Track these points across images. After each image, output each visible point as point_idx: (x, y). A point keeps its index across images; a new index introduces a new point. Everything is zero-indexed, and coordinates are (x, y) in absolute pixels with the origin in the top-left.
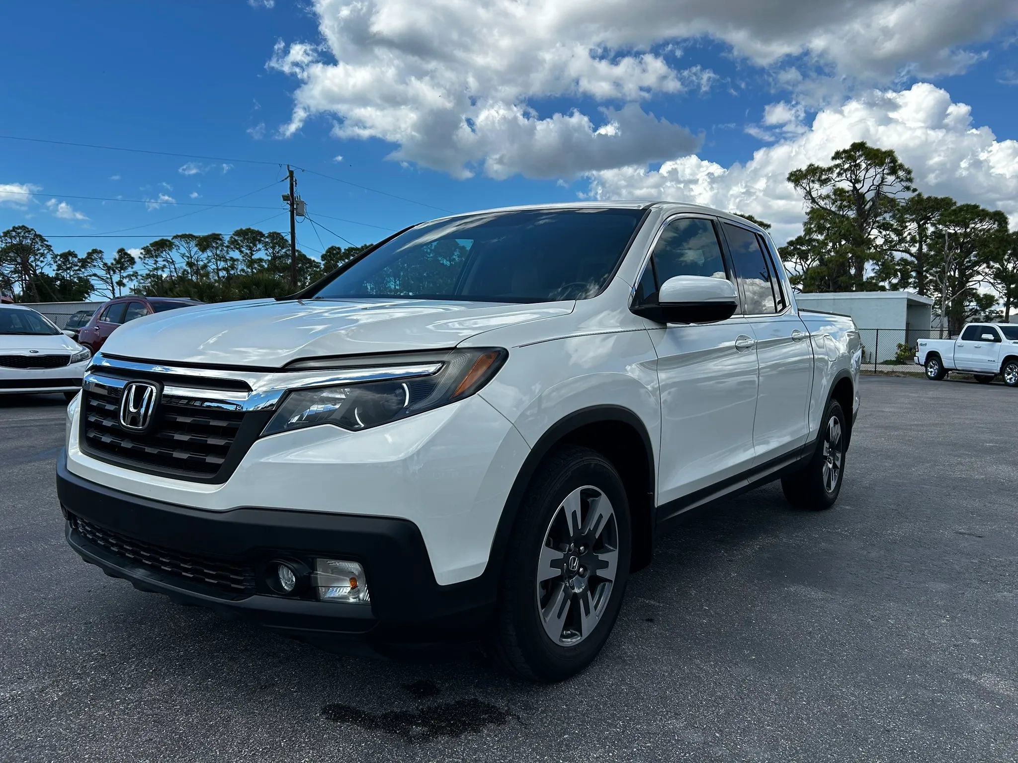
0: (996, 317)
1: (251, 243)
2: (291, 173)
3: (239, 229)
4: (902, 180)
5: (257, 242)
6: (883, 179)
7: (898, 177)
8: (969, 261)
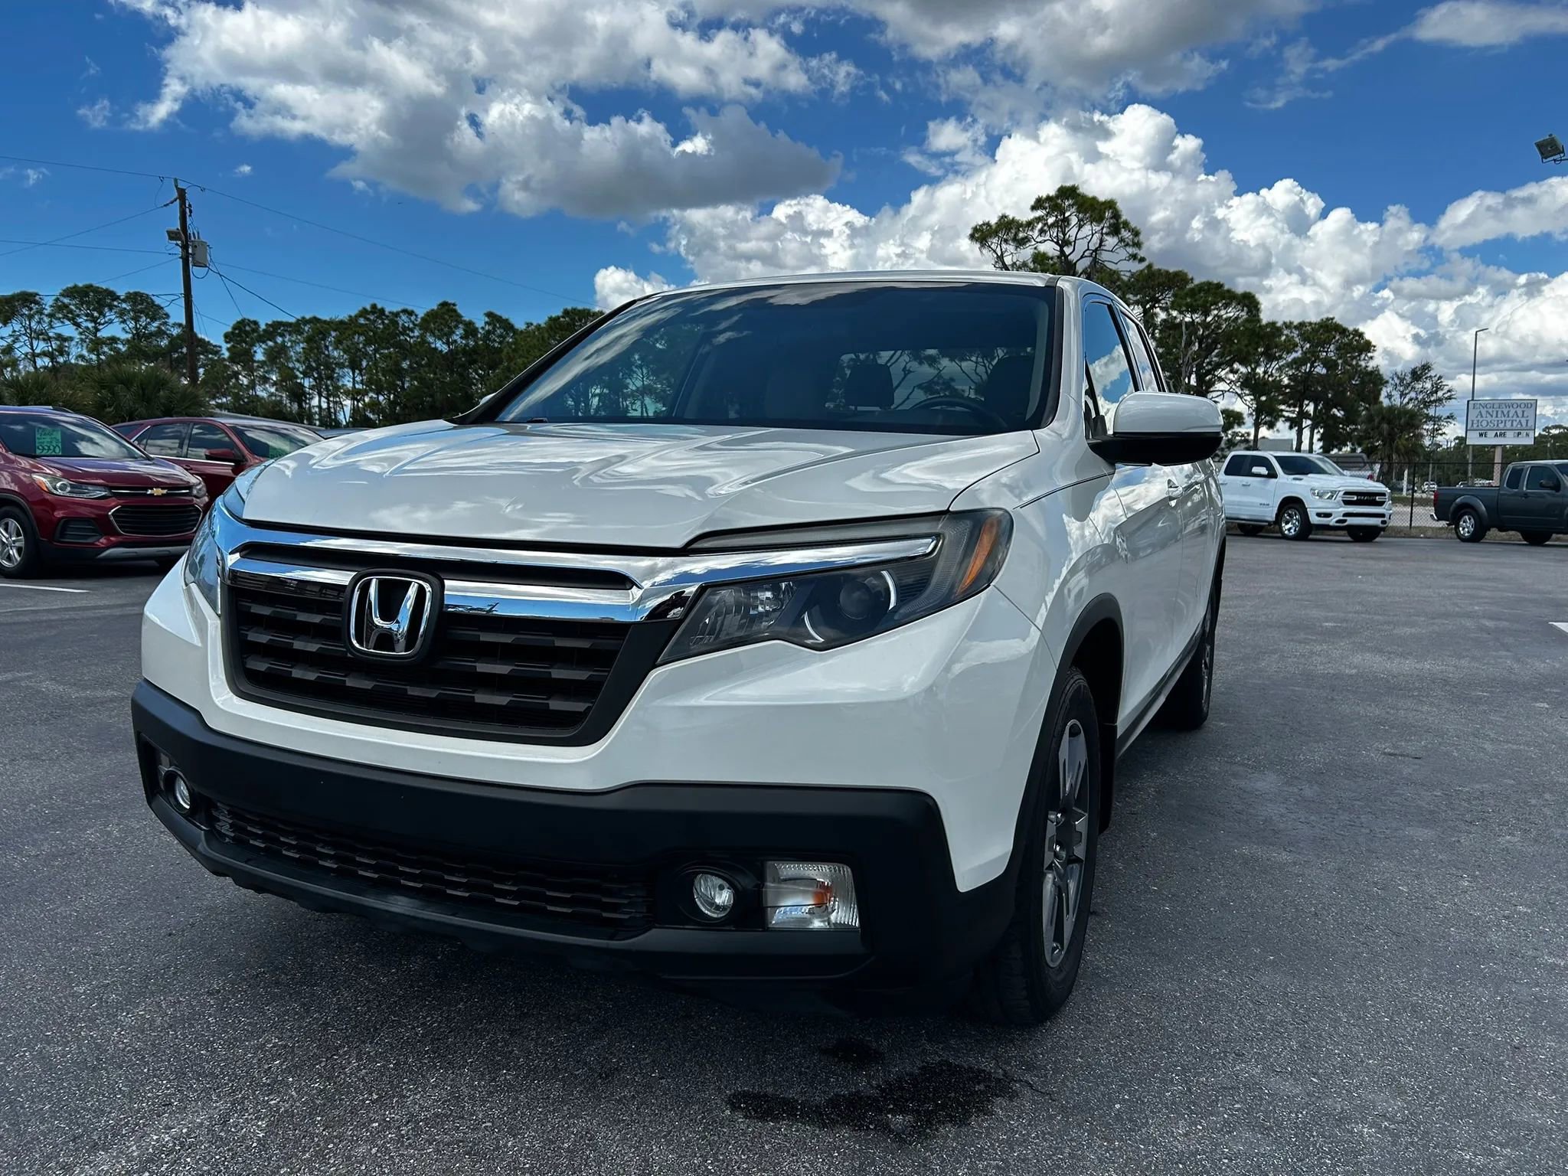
0: (1241, 441)
1: (94, 310)
2: (182, 195)
3: (70, 285)
4: (1127, 245)
5: (106, 309)
6: (1101, 241)
7: (1122, 240)
8: (1209, 363)
